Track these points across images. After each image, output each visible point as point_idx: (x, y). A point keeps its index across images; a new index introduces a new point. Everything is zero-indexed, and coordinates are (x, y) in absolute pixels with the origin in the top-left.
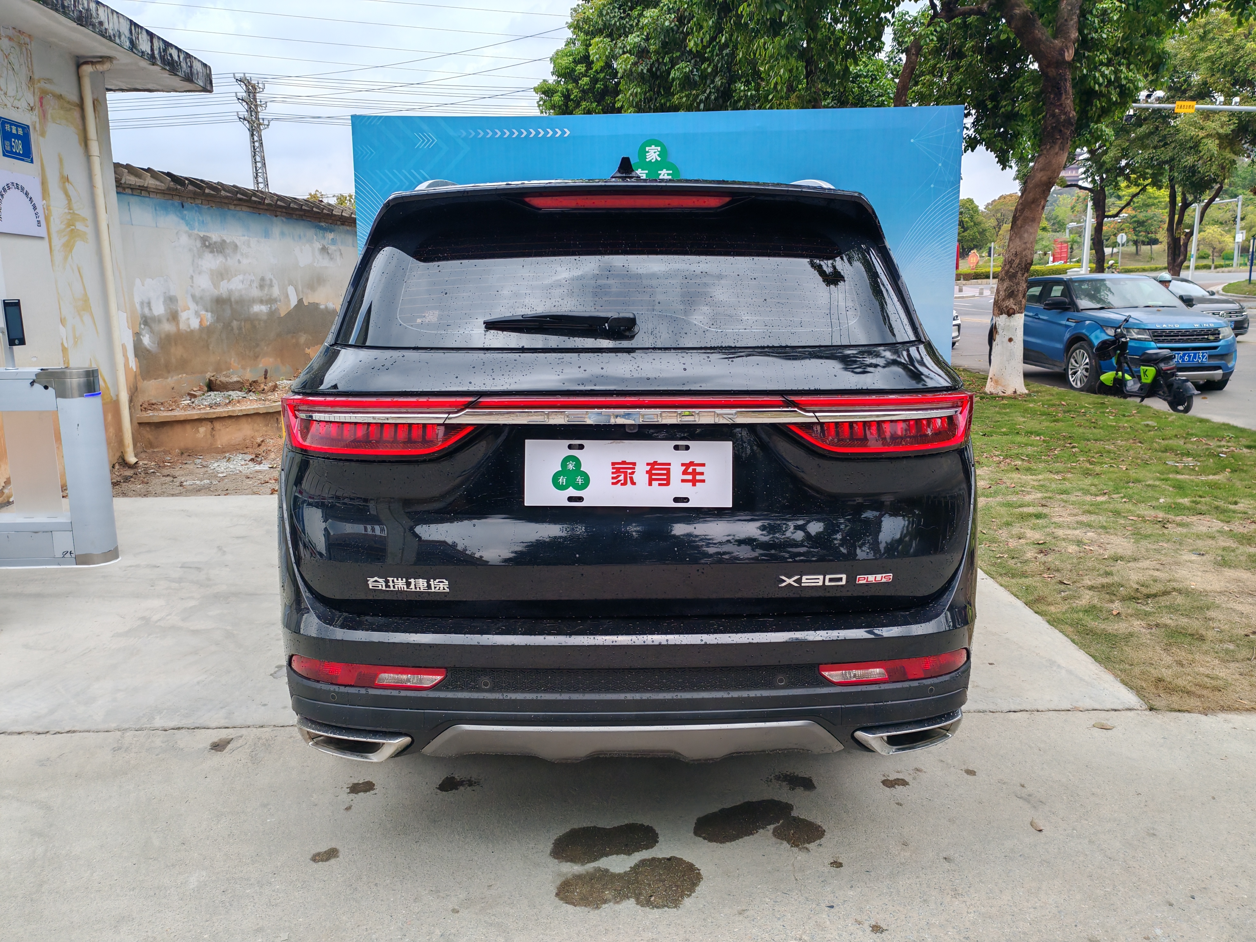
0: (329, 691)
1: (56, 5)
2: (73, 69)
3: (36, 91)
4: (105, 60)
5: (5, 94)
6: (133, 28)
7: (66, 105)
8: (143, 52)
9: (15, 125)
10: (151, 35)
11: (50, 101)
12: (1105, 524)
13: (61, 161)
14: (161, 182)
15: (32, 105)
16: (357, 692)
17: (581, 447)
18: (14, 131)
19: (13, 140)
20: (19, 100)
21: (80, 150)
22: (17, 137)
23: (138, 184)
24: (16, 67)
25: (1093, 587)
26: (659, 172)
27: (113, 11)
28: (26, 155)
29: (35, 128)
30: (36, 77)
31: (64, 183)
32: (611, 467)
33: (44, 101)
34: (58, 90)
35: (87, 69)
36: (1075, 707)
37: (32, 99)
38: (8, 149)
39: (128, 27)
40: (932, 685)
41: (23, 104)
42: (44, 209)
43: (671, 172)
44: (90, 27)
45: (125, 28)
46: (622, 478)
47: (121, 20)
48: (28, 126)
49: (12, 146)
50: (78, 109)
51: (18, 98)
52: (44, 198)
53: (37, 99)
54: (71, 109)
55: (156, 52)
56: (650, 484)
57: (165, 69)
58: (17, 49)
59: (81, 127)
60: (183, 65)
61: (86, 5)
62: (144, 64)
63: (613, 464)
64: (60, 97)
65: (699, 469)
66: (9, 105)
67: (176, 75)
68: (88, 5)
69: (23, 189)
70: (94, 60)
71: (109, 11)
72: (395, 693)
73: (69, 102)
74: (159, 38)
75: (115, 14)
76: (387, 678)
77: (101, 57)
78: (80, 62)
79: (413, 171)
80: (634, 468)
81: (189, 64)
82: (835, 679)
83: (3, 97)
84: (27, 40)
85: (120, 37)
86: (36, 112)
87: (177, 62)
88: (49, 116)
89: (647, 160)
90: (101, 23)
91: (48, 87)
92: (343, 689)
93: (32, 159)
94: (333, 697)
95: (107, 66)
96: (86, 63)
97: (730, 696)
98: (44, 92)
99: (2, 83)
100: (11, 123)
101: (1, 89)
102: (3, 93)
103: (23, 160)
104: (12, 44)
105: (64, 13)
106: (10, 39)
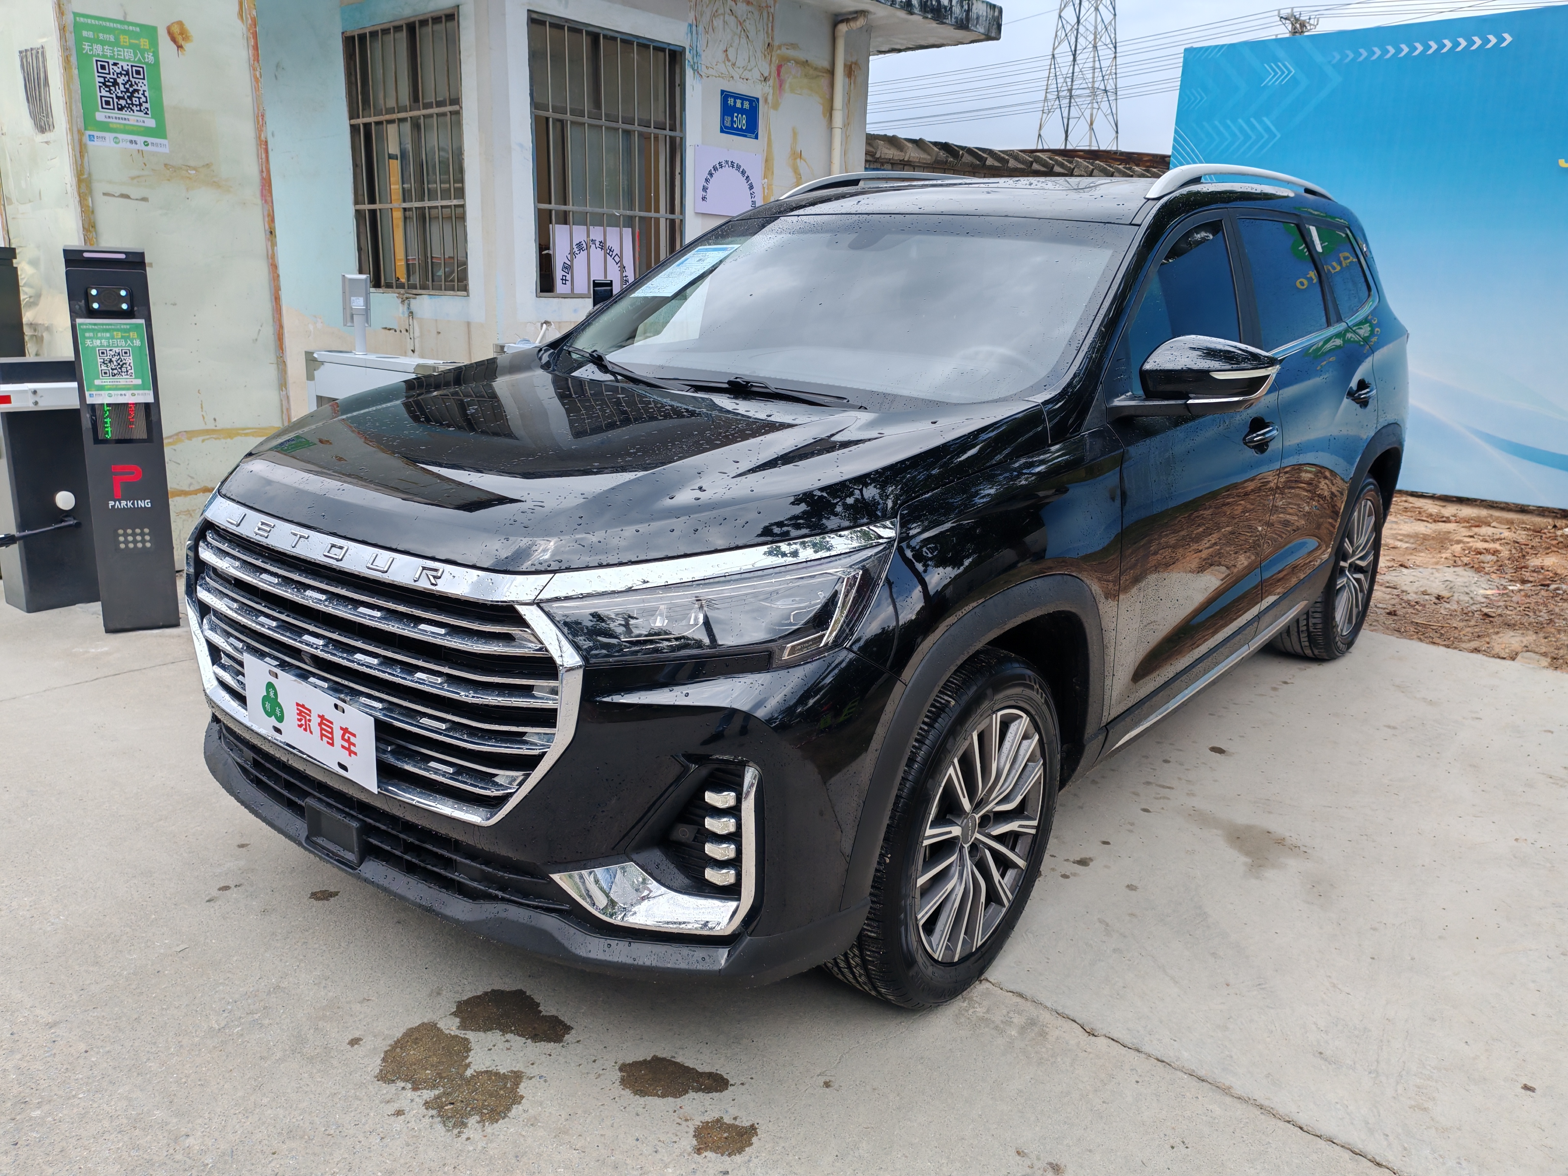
2: (826, 29)
3: (774, 59)
4: (859, 15)
5: (734, 65)
7: (811, 72)
9: (740, 98)
11: (791, 70)
13: (795, 134)
14: (929, 153)
15: (766, 74)
18: (739, 105)
19: (736, 114)
20: (750, 71)
21: (824, 122)
22: (742, 111)
23: (896, 158)
24: (752, 34)
28: (751, 130)
29: (766, 100)
30: (776, 43)
31: (795, 159)
33: (783, 70)
34: (801, 55)
35: (843, 28)
37: (765, 68)
38: (728, 124)
41: (756, 74)
42: (764, 188)
48: (758, 99)
49: (733, 122)
50: (827, 76)
51: (749, 68)
52: (765, 177)
53: (774, 68)
54: (818, 76)
57: (927, 18)
58: (756, 13)
59: (827, 96)
60: (957, 10)
62: (902, 14)
64: (805, 64)
66: (736, 77)
67: (945, 23)
69: (738, 167)
70: (850, 17)
73: (816, 69)
77: (856, 12)
78: (837, 21)
79: (1252, 120)
81: (966, 7)
83: (730, 69)
84: (770, 2)
86: (771, 82)
87: (945, 7)
88: (787, 86)
91: (791, 53)
93: (757, 134)
95: (861, 22)
96: (842, 21)
98: (785, 60)
99: (731, 53)
100: (736, 96)
101: (729, 60)
102: (730, 64)
103: (745, 136)
104: (750, 8)
106: (748, 3)
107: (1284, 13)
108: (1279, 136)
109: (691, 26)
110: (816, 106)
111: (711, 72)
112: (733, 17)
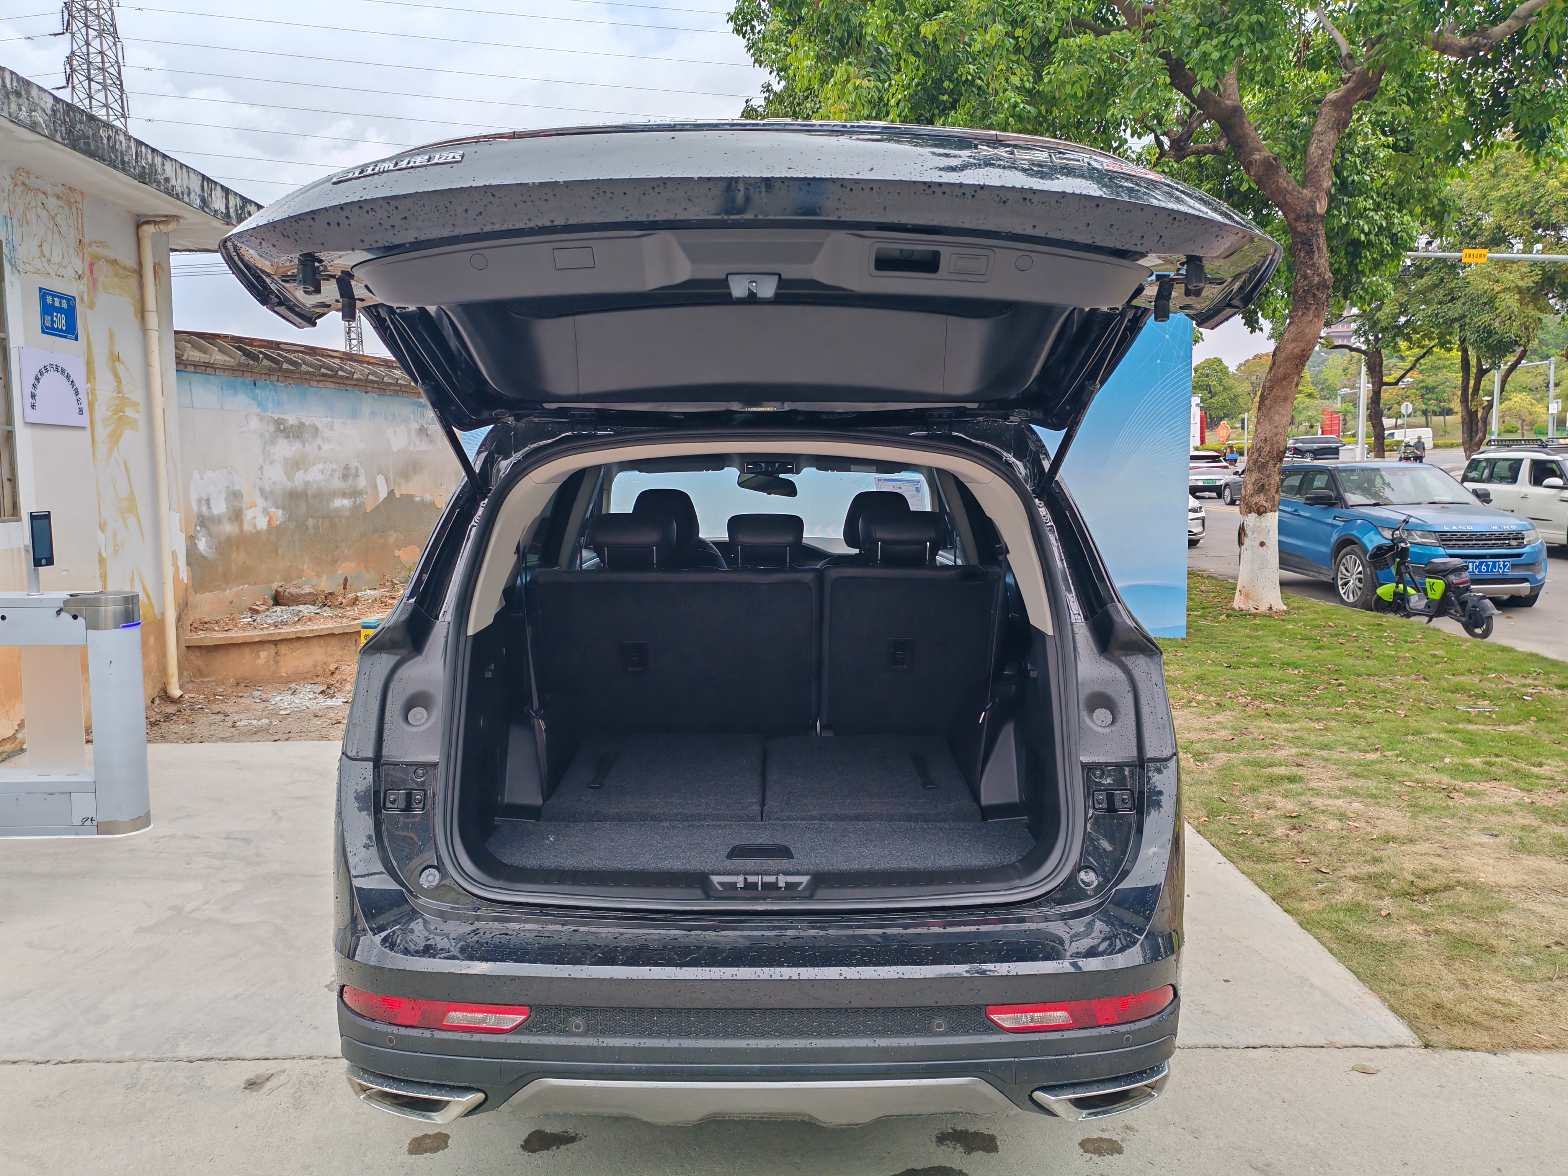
0: (387, 1033)
1: (115, 161)
2: (131, 229)
3: (86, 256)
4: (171, 219)
5: (49, 261)
6: (205, 183)
7: (121, 271)
8: (216, 211)
9: (58, 297)
10: (227, 191)
11: (102, 268)
12: (1374, 791)
13: (111, 336)
14: (231, 357)
15: (80, 273)
16: (420, 1035)
18: (57, 304)
19: (55, 314)
20: (65, 267)
21: (136, 323)
22: (60, 310)
23: (203, 361)
24: (64, 229)
25: (1357, 877)
27: (182, 165)
28: (70, 331)
29: (82, 300)
30: (87, 240)
31: (114, 361)
33: (95, 267)
34: (111, 254)
35: (149, 229)
36: (1331, 1043)
37: (79, 266)
38: (49, 324)
39: (200, 182)
40: (1128, 1033)
41: (70, 272)
42: (88, 393)
44: (154, 185)
45: (195, 184)
47: (192, 175)
48: (74, 298)
49: (53, 322)
50: (136, 276)
51: (63, 265)
52: (88, 381)
53: (87, 266)
54: (127, 276)
55: (232, 210)
58: (66, 208)
59: (137, 297)
61: (150, 160)
64: (114, 262)
66: (53, 273)
68: (153, 160)
69: (63, 371)
70: (158, 219)
71: (178, 165)
72: (466, 1037)
73: (124, 268)
74: (236, 194)
75: (184, 169)
76: (457, 1017)
77: (166, 216)
78: (140, 222)
82: (1006, 1025)
83: (46, 265)
84: (79, 198)
85: (189, 194)
86: (85, 280)
88: (100, 285)
90: (167, 180)
91: (101, 251)
92: (403, 1031)
93: (77, 335)
94: (391, 1041)
95: (172, 226)
96: (148, 222)
97: (876, 1045)
98: (96, 258)
99: (46, 247)
100: (54, 295)
101: (44, 256)
102: (45, 260)
103: (65, 337)
104: (60, 203)
105: (124, 170)
106: (58, 197)
109: (5, 217)
110: (126, 305)
111: (28, 267)
112: (45, 211)
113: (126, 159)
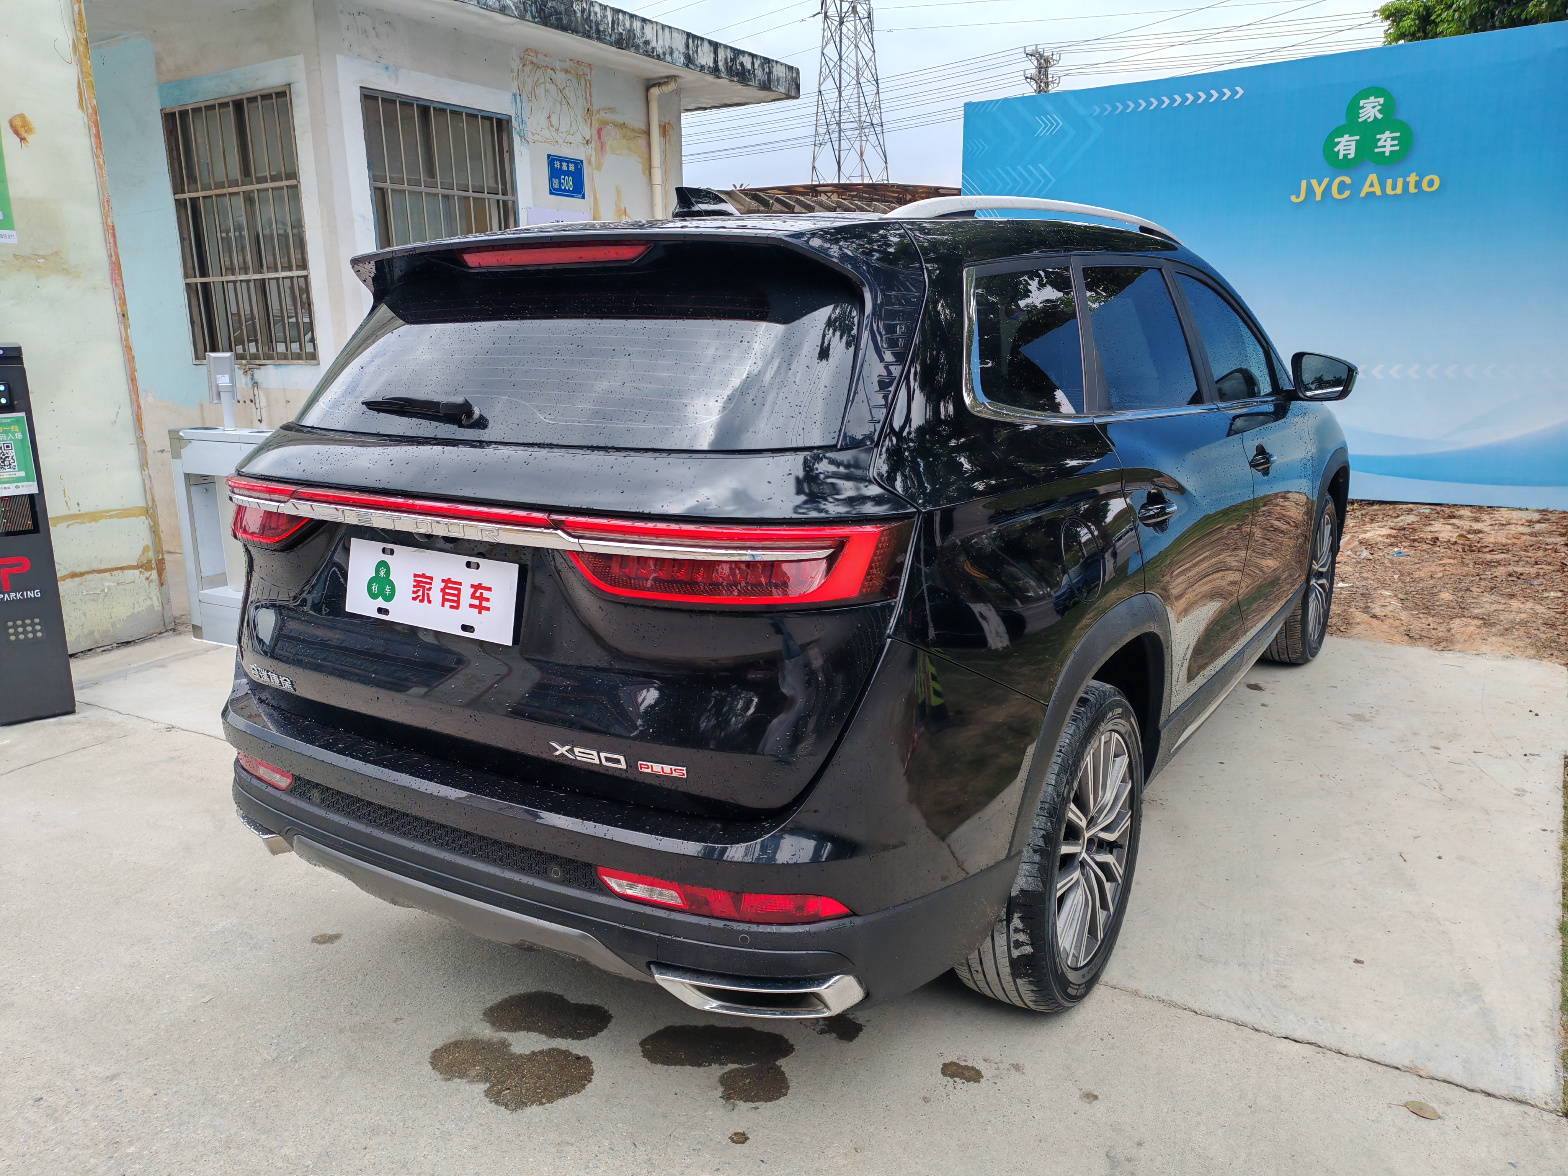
1: (589, 31)
2: (640, 93)
3: (594, 123)
4: (670, 79)
5: (557, 130)
6: (690, 41)
7: (629, 133)
8: (702, 67)
9: (566, 161)
10: (715, 46)
11: (610, 133)
13: (618, 193)
14: (742, 205)
15: (588, 138)
17: (392, 552)
18: (565, 168)
19: (563, 177)
20: (572, 135)
21: (643, 179)
22: (568, 173)
24: (572, 101)
26: (1378, 137)
27: (664, 27)
28: (578, 190)
29: (589, 162)
30: (595, 108)
31: (620, 215)
32: (413, 579)
33: (603, 132)
34: (619, 119)
35: (655, 92)
37: (587, 132)
38: (556, 186)
39: (684, 41)
41: (579, 138)
43: (1398, 134)
44: (633, 49)
45: (679, 43)
46: (420, 593)
47: (675, 34)
48: (582, 161)
49: (560, 183)
50: (644, 136)
51: (571, 132)
53: (595, 132)
54: (635, 137)
55: (721, 64)
56: (443, 605)
57: (733, 81)
58: (575, 81)
59: (646, 156)
60: (759, 73)
61: (628, 26)
62: (710, 78)
63: (415, 576)
64: (623, 126)
65: (486, 594)
66: (561, 141)
67: (750, 85)
68: (631, 25)
70: (661, 81)
71: (659, 27)
73: (633, 130)
74: (726, 47)
75: (667, 30)
77: (667, 77)
79: (1030, 166)
80: (431, 584)
81: (767, 70)
83: (554, 134)
84: (587, 70)
85: (671, 54)
86: (593, 145)
87: (749, 71)
88: (607, 148)
89: (1360, 120)
90: (647, 43)
91: (609, 116)
93: (584, 194)
95: (672, 86)
96: (654, 85)
98: (605, 123)
99: (554, 119)
100: (562, 160)
101: (552, 126)
102: (554, 129)
103: (573, 196)
104: (569, 76)
105: (599, 39)
106: (567, 72)
107: (1029, 50)
108: (1054, 180)
109: (515, 95)
110: (635, 165)
111: (536, 137)
112: (553, 86)
113: (601, 28)
